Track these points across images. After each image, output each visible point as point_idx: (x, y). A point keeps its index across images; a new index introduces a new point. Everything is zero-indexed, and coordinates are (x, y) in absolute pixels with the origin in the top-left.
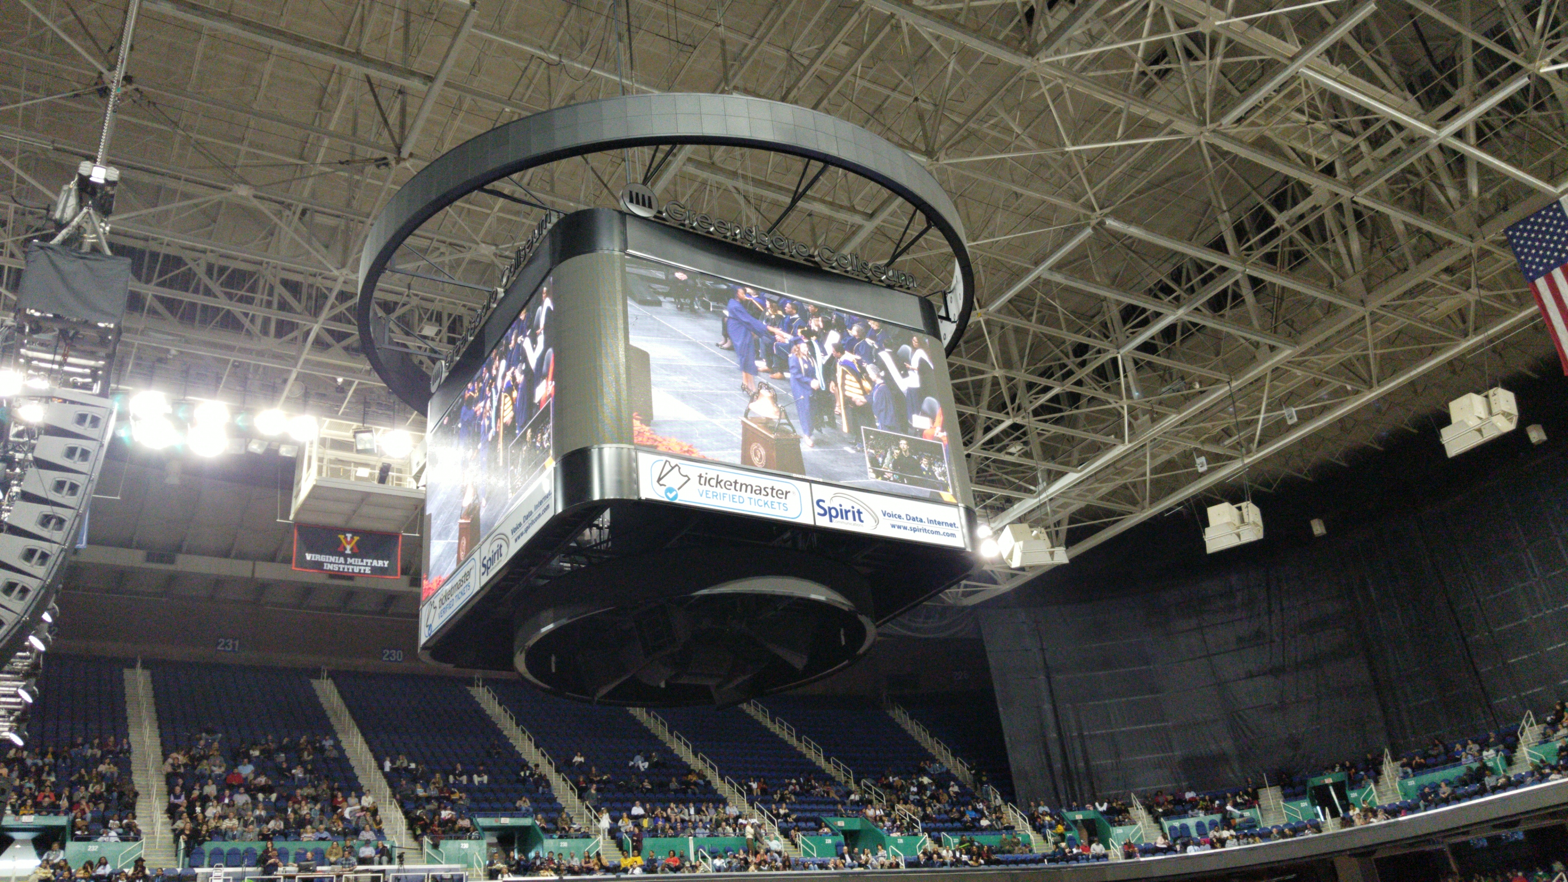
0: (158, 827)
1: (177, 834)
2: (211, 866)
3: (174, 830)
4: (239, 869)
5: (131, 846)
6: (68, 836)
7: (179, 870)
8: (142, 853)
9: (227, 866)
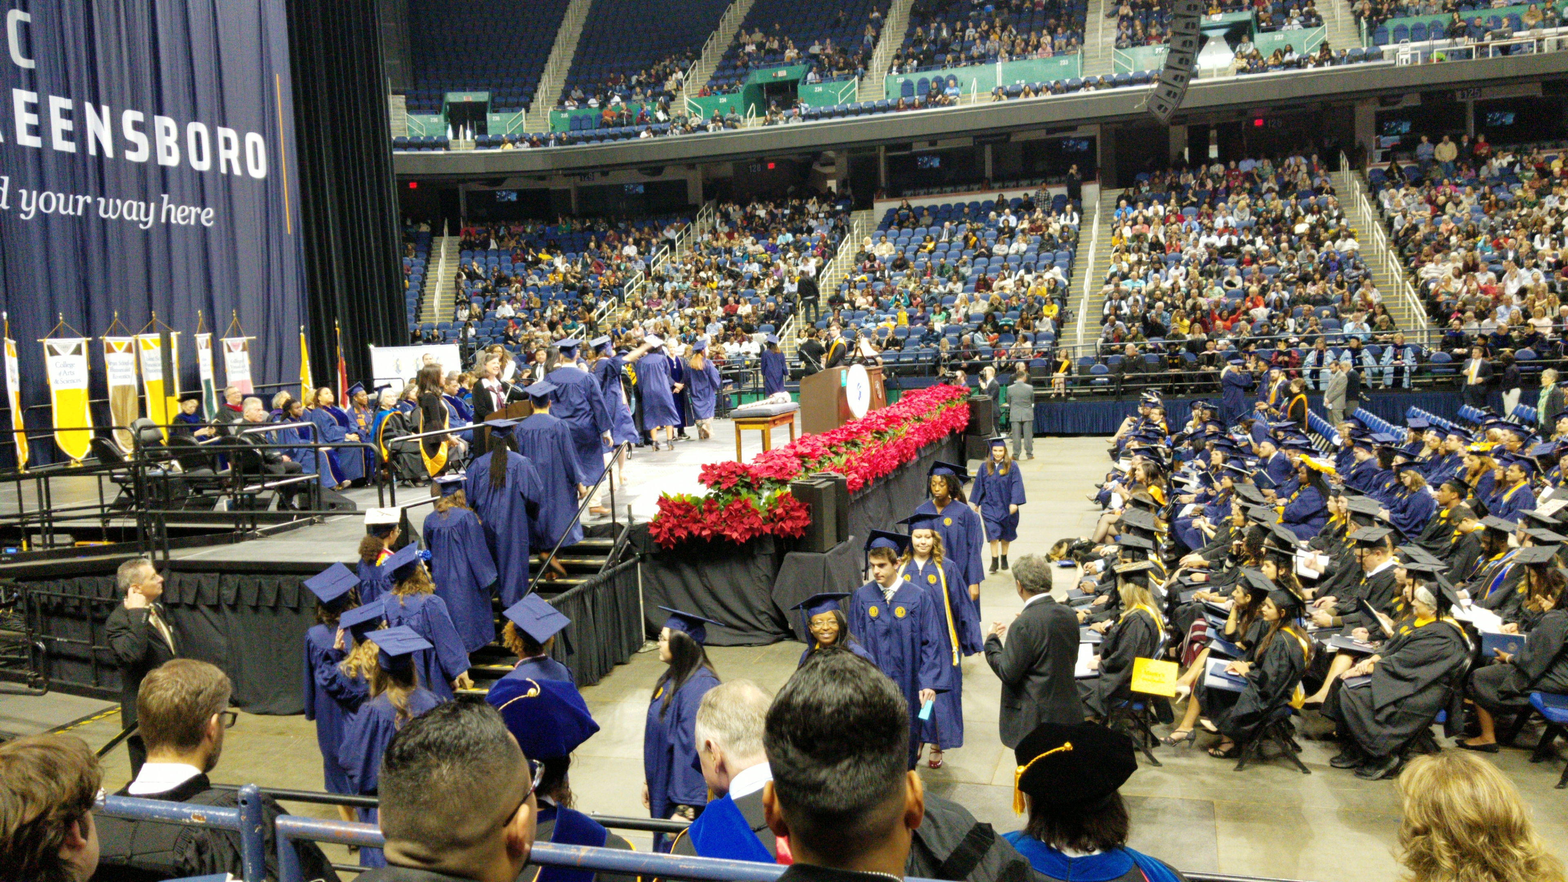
0: (1338, 11)
1: (1358, 15)
2: (1396, 42)
3: (1354, 12)
4: (1426, 43)
5: (1314, 32)
6: (1255, 29)
7: (1364, 49)
8: (1326, 37)
9: (1413, 40)
